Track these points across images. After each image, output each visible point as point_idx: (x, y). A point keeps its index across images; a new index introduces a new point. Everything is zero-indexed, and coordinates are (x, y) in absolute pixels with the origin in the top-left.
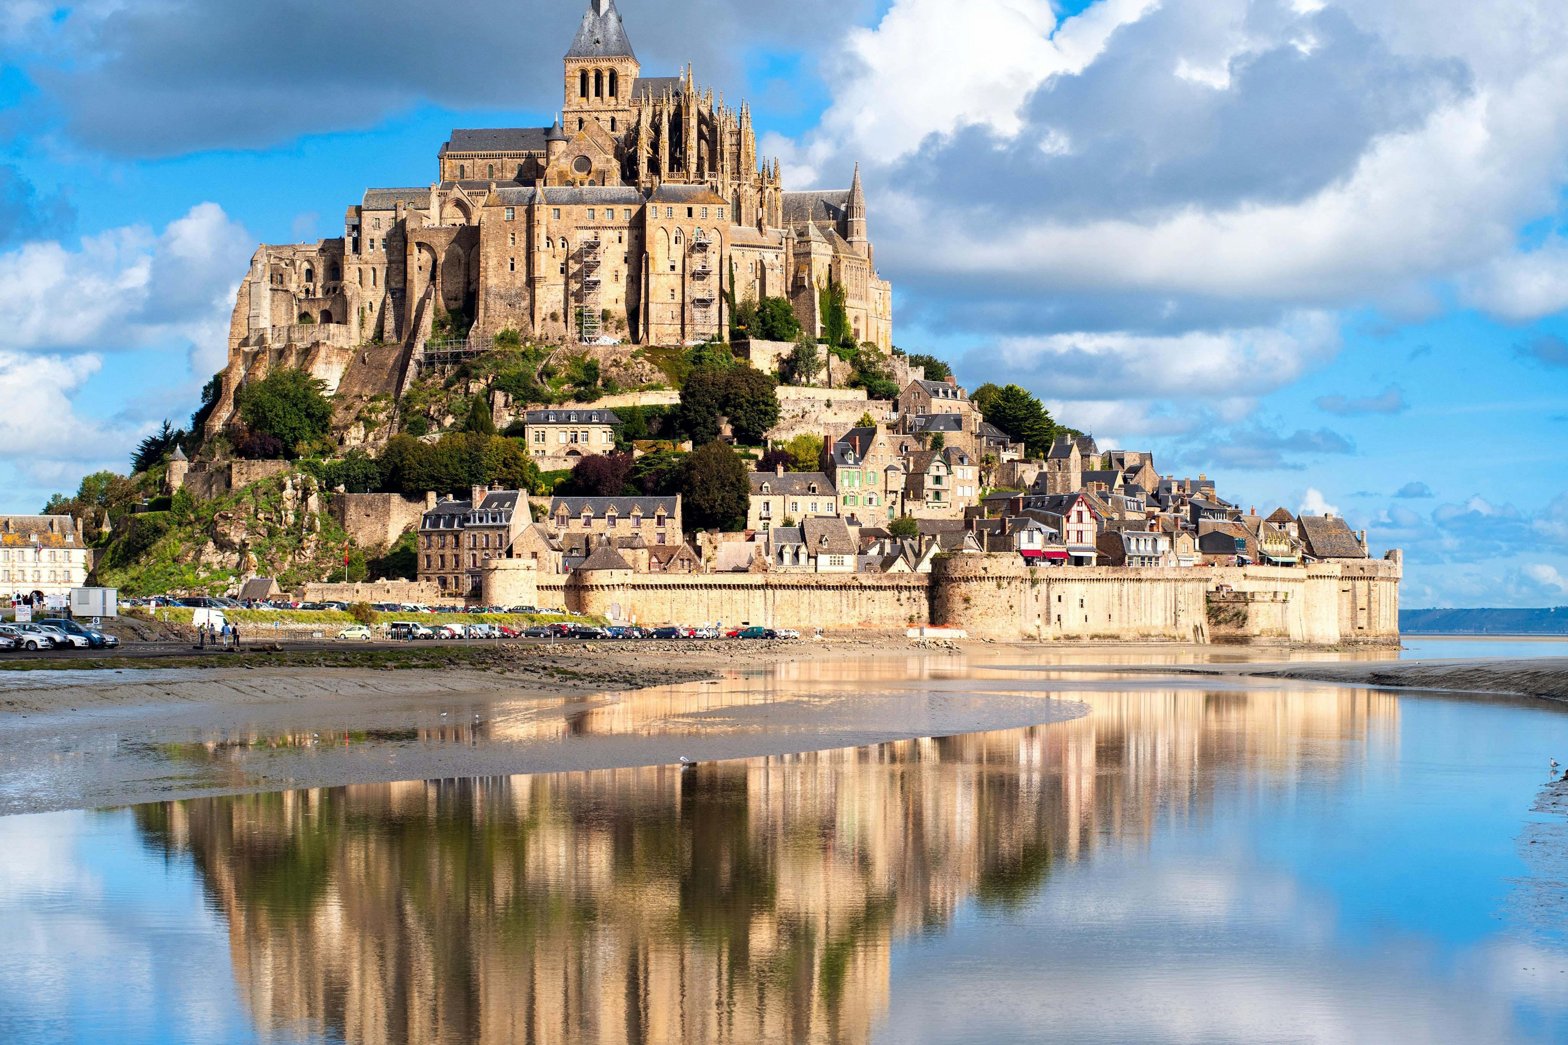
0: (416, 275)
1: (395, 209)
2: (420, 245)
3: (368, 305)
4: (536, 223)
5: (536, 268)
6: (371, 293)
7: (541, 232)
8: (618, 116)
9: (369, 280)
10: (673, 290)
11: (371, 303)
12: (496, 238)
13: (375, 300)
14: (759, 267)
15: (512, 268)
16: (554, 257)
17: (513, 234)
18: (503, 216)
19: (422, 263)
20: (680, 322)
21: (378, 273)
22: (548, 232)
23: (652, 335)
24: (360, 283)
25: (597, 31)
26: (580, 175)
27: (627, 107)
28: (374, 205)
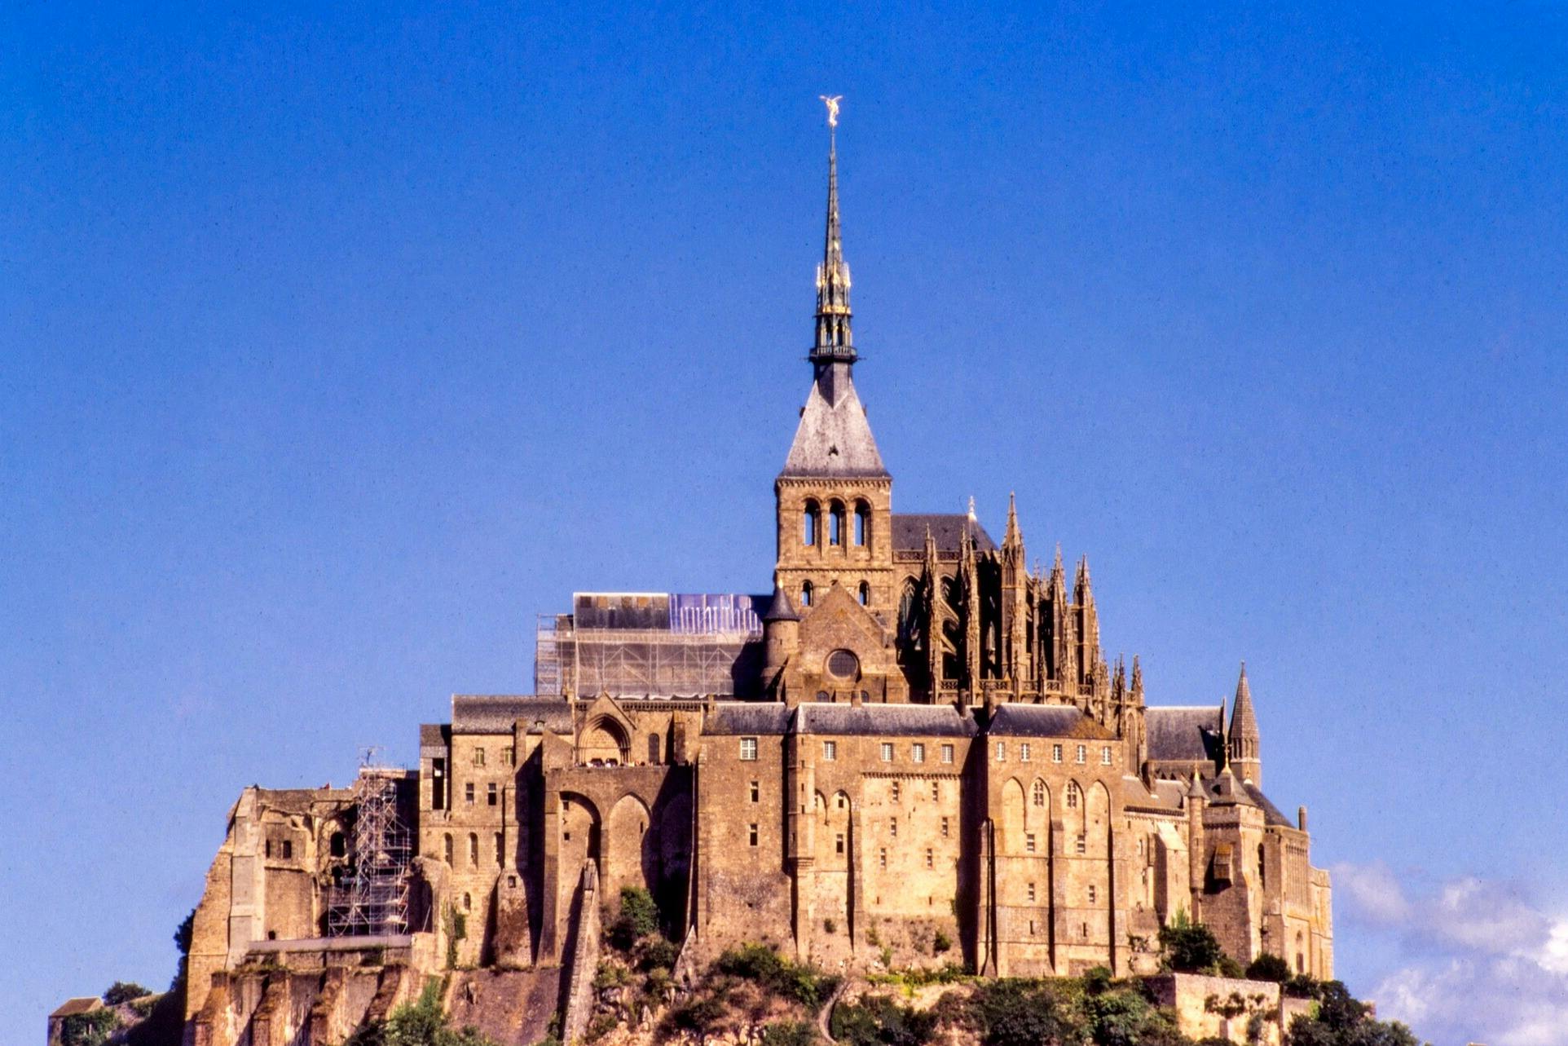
0: (561, 849)
1: (514, 732)
2: (567, 796)
3: (462, 898)
4: (799, 766)
5: (799, 841)
6: (467, 878)
7: (806, 780)
8: (874, 579)
9: (464, 855)
10: (1032, 885)
11: (467, 895)
12: (724, 790)
13: (476, 890)
14: (1153, 845)
15: (754, 840)
16: (826, 823)
17: (755, 784)
18: (737, 751)
19: (571, 827)
20: (1046, 938)
21: (481, 843)
22: (817, 780)
23: (1002, 961)
24: (449, 859)
25: (830, 433)
26: (842, 683)
27: (888, 564)
28: (473, 724)
